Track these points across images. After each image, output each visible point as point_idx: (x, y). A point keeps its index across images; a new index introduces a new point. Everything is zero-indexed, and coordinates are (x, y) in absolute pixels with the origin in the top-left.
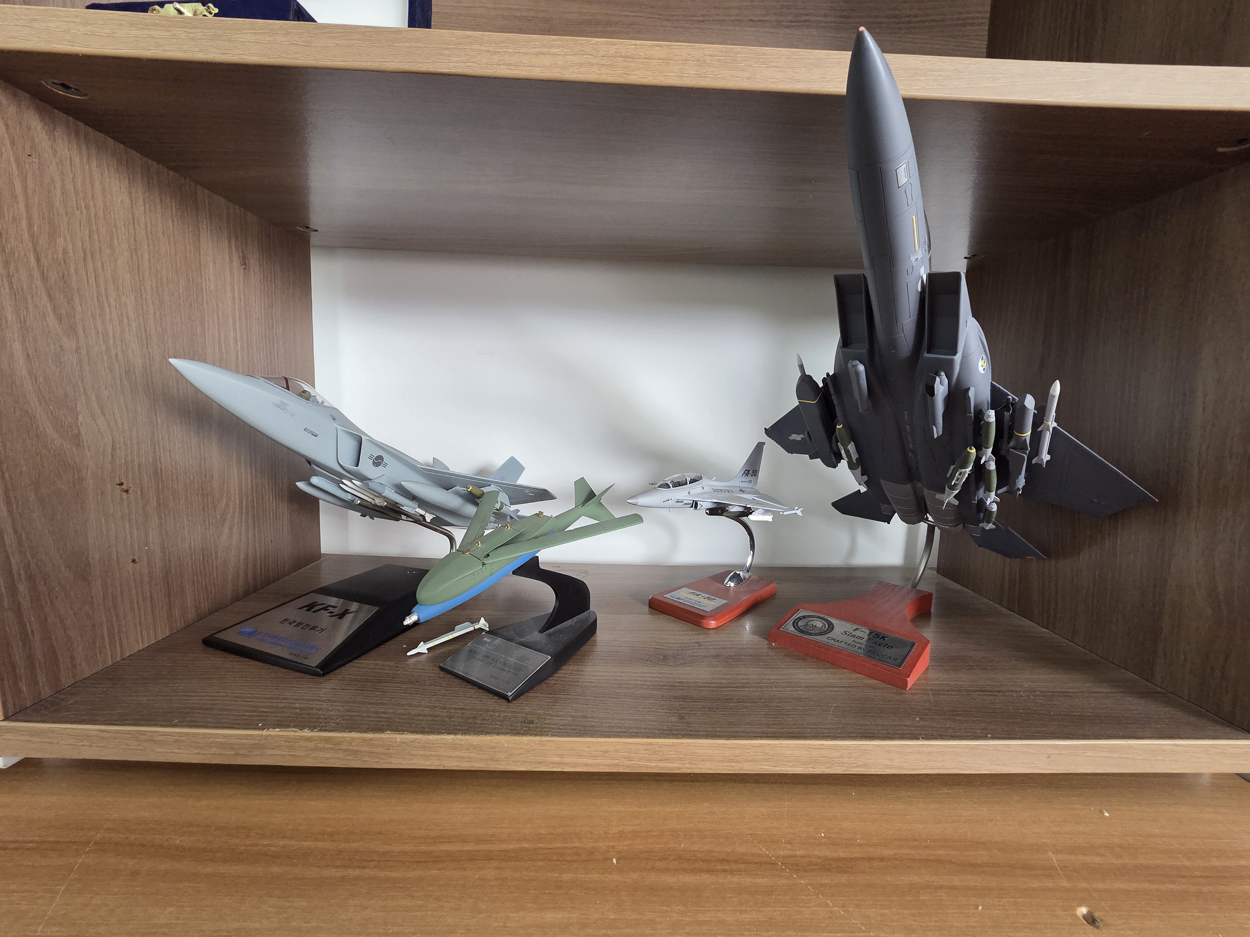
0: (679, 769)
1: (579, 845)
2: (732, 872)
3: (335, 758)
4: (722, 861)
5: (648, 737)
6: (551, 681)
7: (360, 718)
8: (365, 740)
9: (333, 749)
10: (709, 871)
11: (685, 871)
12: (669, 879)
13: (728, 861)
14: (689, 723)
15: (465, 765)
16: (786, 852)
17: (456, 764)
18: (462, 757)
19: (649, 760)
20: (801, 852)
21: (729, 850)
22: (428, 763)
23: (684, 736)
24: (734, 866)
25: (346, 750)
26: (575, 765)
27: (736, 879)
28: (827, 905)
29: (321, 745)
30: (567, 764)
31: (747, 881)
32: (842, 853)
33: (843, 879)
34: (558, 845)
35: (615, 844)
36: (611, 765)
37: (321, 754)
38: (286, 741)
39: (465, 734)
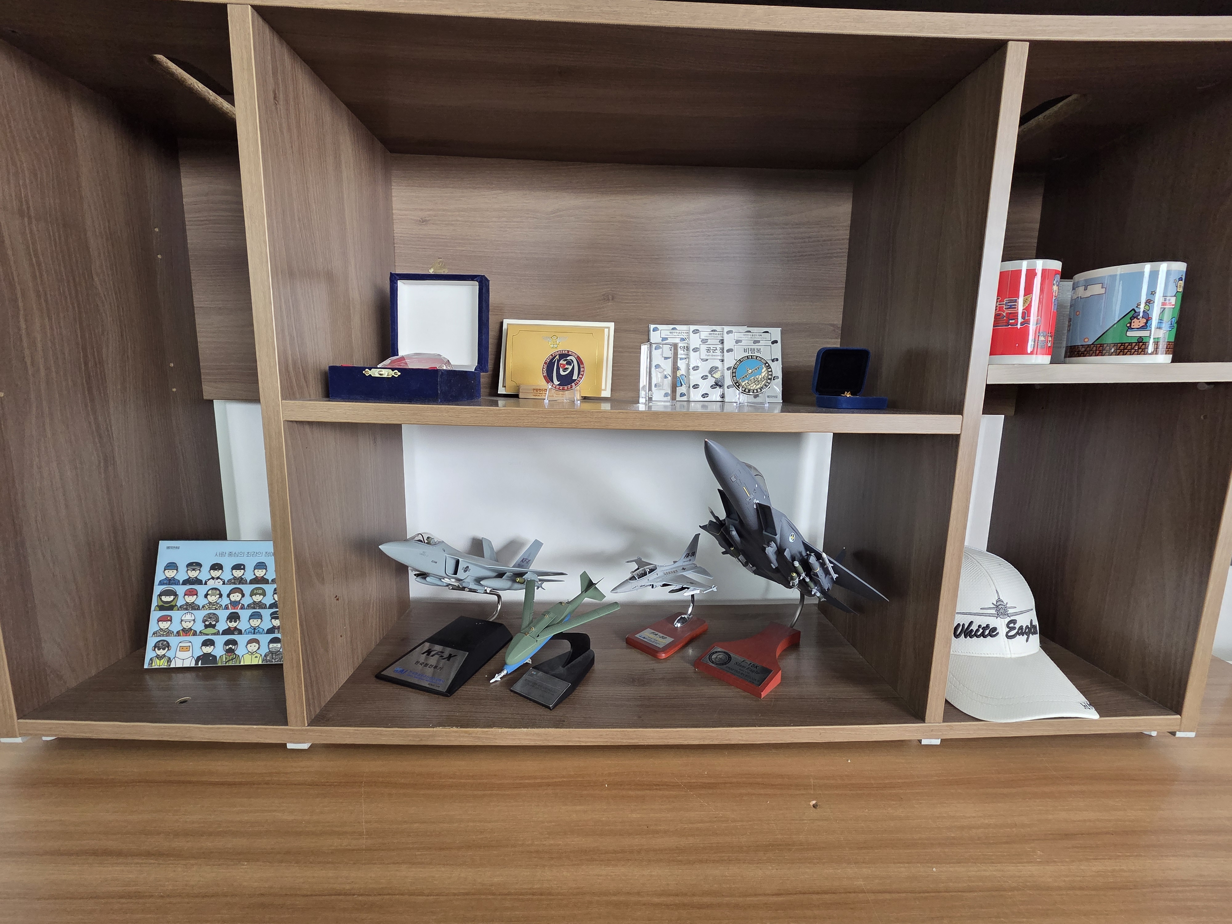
0: (638, 743)
1: (589, 779)
2: (660, 790)
3: (469, 741)
4: (656, 785)
5: (622, 728)
6: (571, 697)
7: (478, 720)
8: (483, 732)
9: (468, 736)
10: (650, 790)
11: (638, 790)
12: (631, 793)
13: (659, 785)
14: (643, 720)
15: (532, 743)
16: (687, 781)
17: (528, 743)
18: (531, 739)
19: (622, 739)
20: (694, 781)
21: (659, 780)
22: (514, 742)
23: (640, 727)
24: (662, 787)
25: (474, 737)
26: (586, 742)
27: (661, 792)
28: (701, 802)
29: (462, 735)
30: (582, 742)
31: (666, 793)
32: (712, 781)
33: (710, 791)
34: (580, 779)
35: (606, 778)
36: (604, 742)
37: (462, 739)
38: (445, 733)
39: (532, 728)
